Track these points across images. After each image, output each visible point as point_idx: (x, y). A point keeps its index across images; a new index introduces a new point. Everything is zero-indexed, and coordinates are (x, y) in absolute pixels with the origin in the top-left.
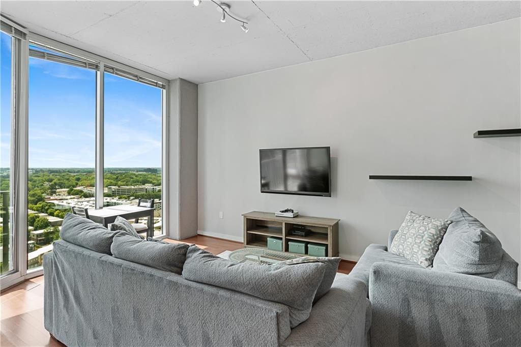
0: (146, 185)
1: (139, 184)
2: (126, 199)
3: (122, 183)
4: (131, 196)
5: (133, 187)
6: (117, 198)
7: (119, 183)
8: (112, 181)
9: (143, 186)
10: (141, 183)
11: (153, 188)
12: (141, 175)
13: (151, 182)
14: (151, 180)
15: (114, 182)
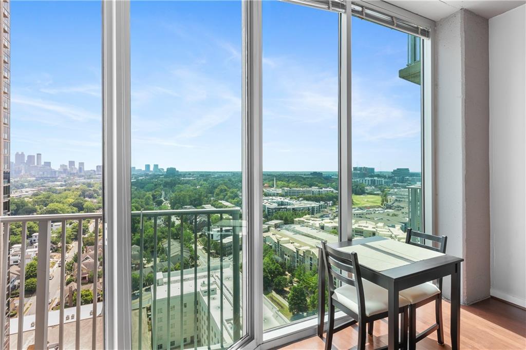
0: (313, 187)
1: (307, 186)
2: (296, 199)
3: (292, 185)
4: (300, 197)
5: (301, 189)
6: (289, 199)
7: (291, 185)
8: (285, 183)
9: (310, 189)
10: (308, 185)
11: (319, 191)
12: (308, 178)
13: (316, 186)
14: (317, 183)
15: (286, 184)
